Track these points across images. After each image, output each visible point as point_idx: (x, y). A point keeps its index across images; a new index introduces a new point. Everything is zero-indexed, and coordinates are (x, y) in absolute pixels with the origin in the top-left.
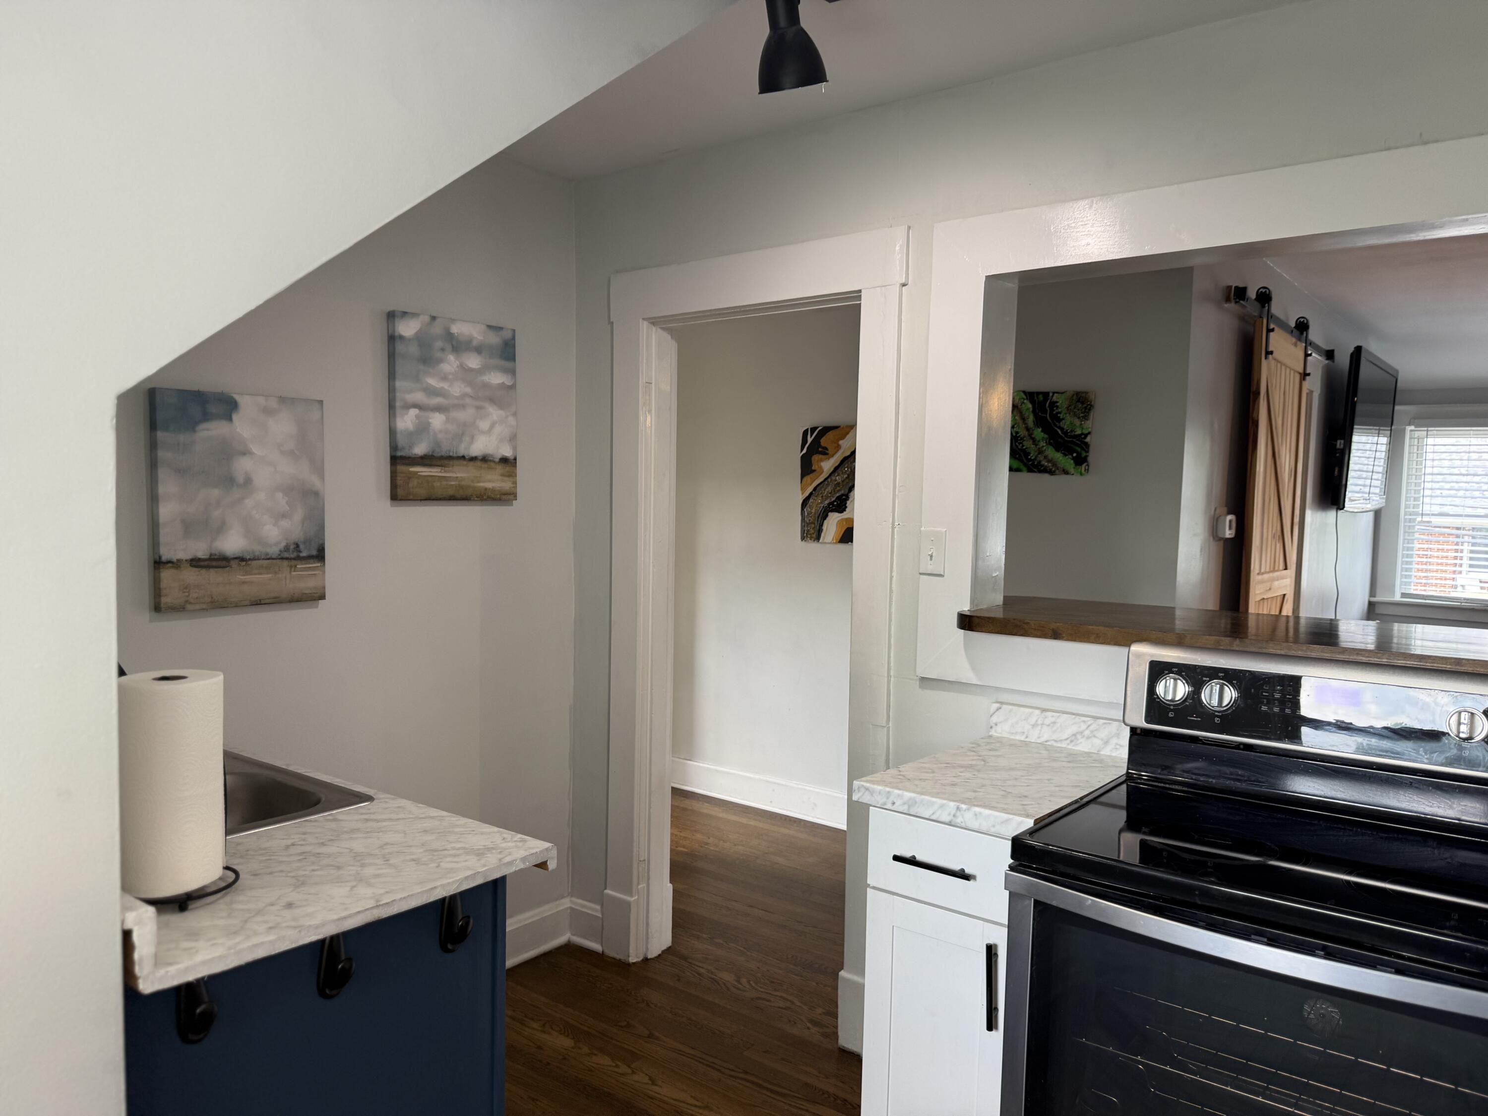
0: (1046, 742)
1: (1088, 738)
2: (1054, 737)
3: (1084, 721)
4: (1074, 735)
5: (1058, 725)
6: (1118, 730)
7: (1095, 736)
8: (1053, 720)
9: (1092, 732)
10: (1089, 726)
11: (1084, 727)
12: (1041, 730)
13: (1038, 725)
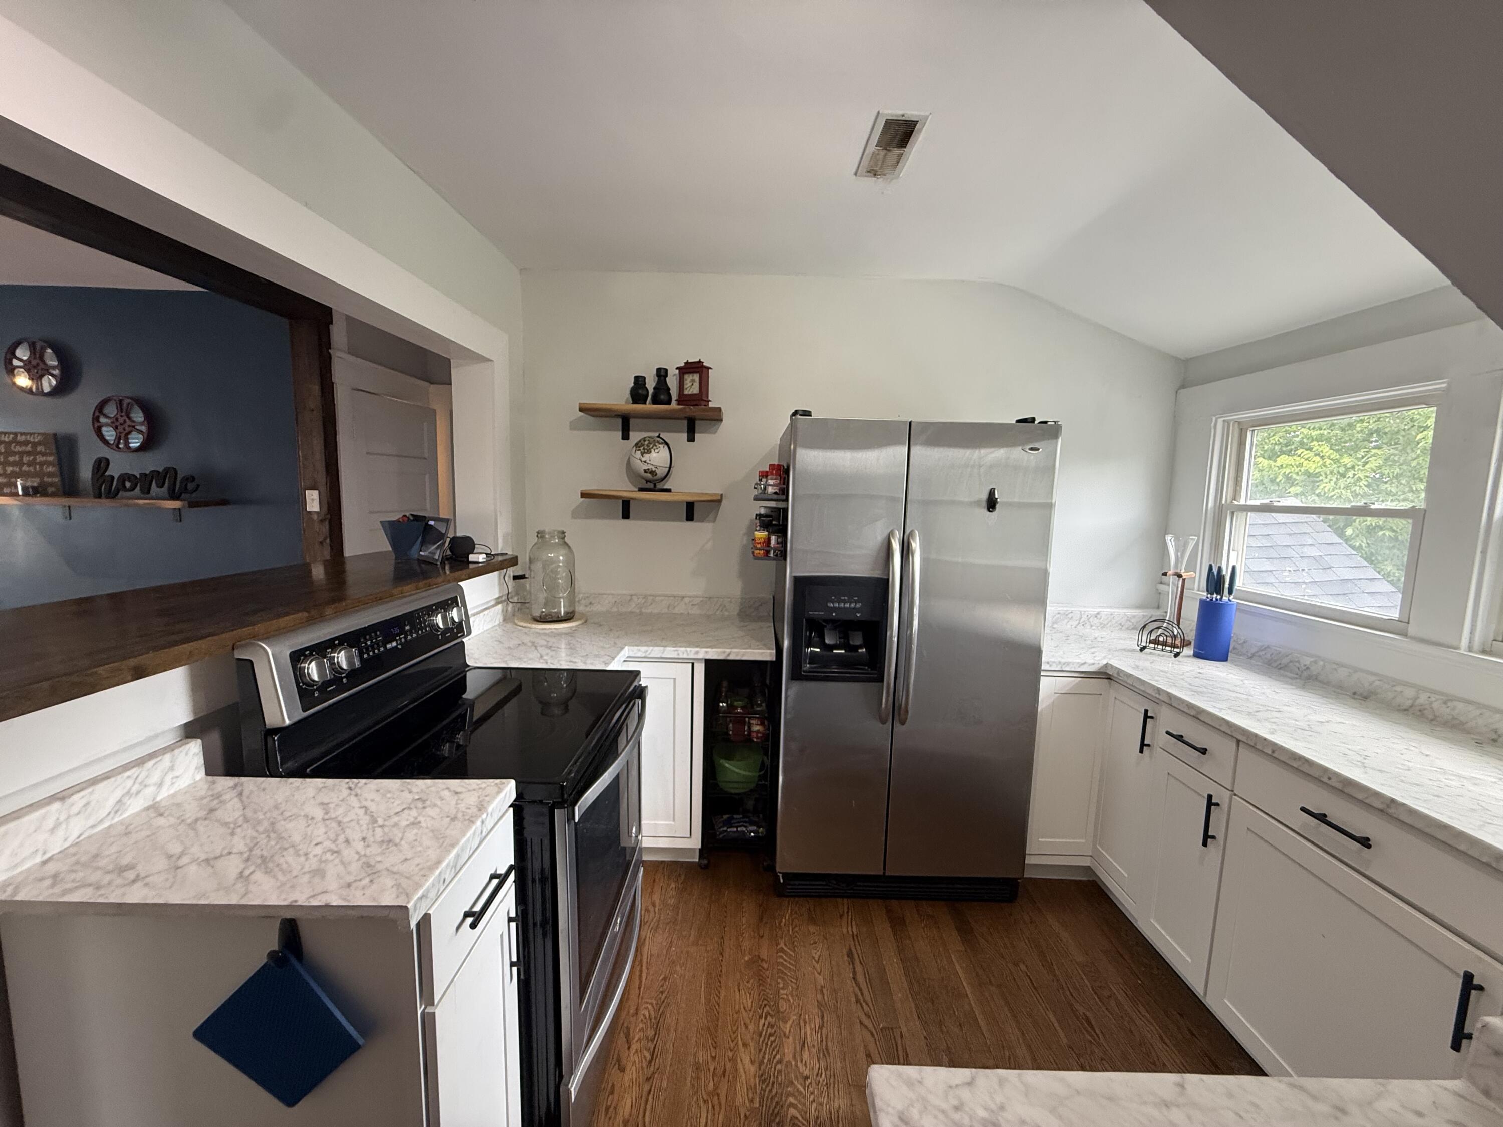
0: (79, 837)
1: (138, 793)
2: (91, 822)
3: (129, 777)
4: (120, 801)
5: (93, 804)
6: (171, 762)
7: (146, 786)
8: (84, 801)
9: (141, 783)
10: (136, 779)
11: (129, 783)
12: (67, 829)
13: (60, 824)
